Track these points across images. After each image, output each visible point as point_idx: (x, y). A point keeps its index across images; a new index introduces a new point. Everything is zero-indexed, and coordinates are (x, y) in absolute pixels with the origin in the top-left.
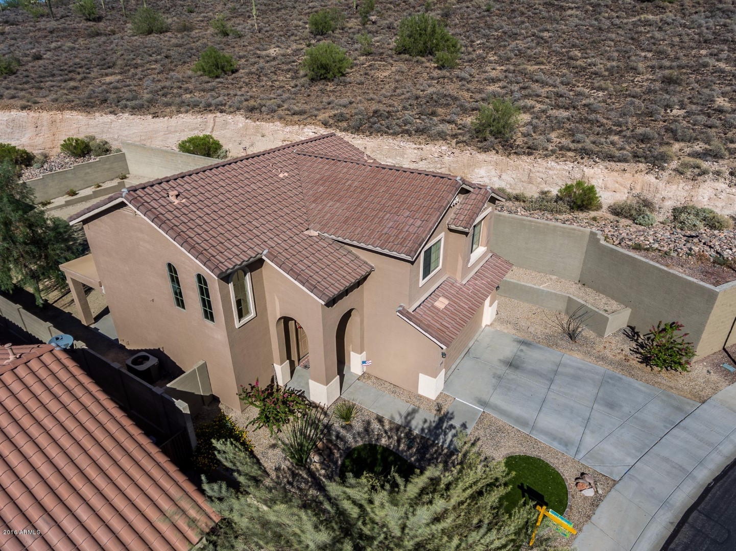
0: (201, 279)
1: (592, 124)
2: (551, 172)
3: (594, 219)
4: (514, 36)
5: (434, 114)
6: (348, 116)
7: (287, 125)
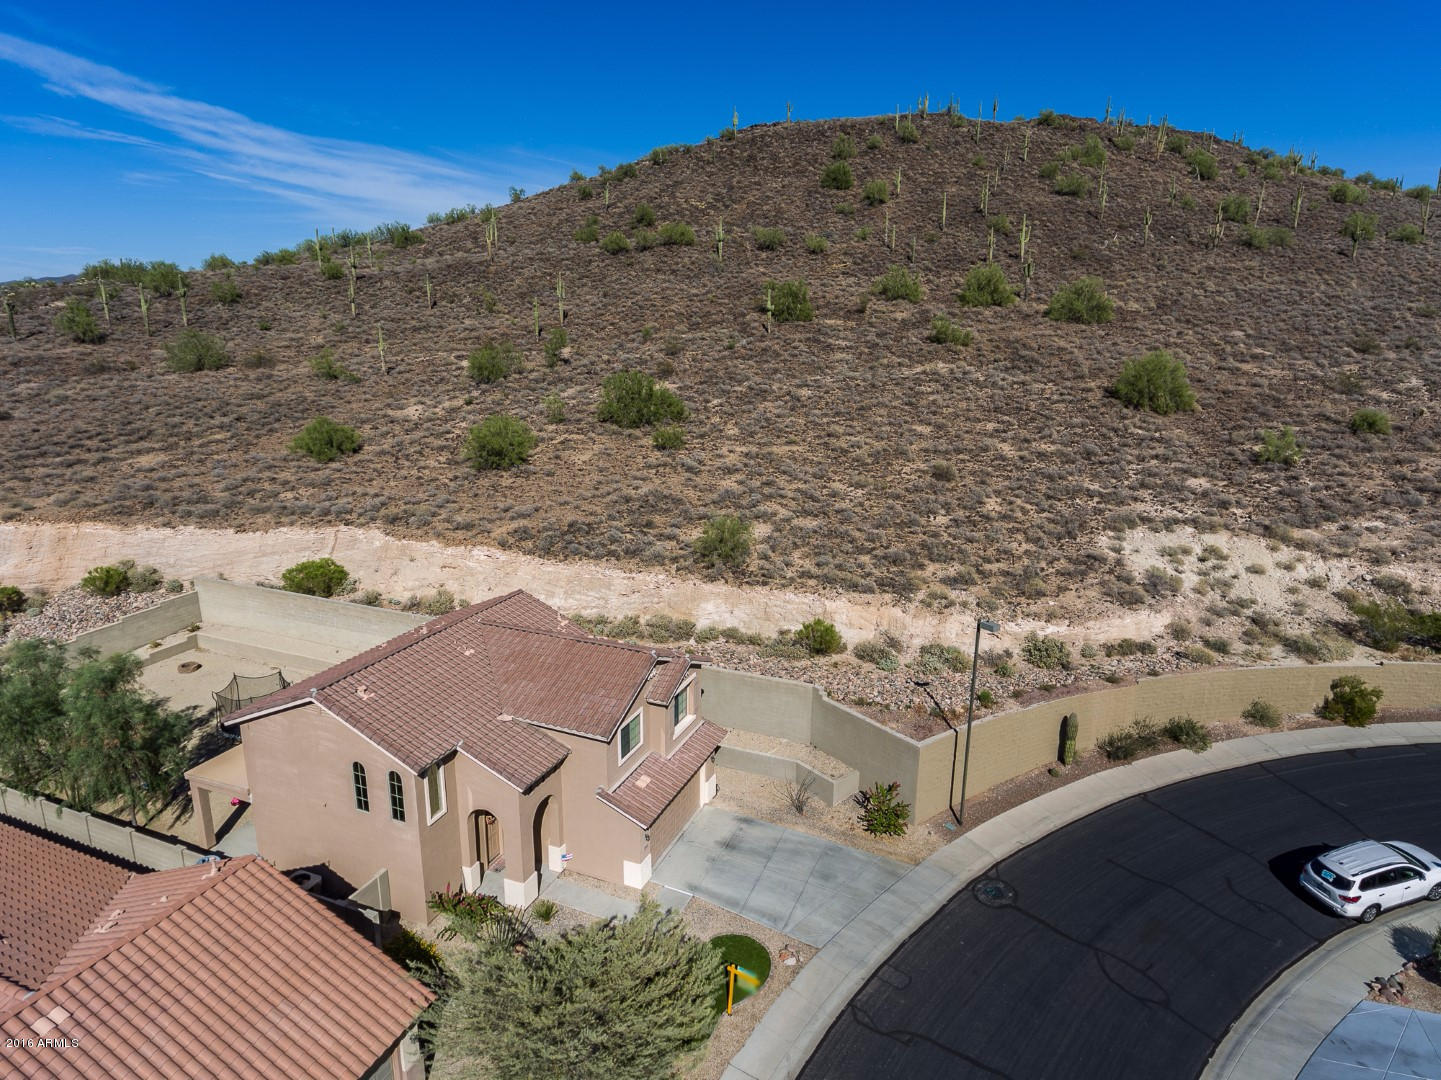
0: (394, 777)
1: (842, 538)
2: (789, 607)
3: (835, 665)
4: (763, 394)
5: (649, 525)
6: (534, 532)
7: (448, 545)
